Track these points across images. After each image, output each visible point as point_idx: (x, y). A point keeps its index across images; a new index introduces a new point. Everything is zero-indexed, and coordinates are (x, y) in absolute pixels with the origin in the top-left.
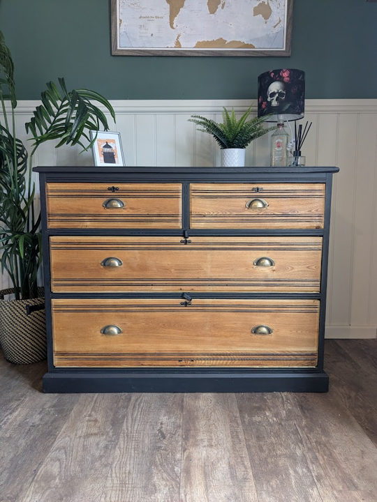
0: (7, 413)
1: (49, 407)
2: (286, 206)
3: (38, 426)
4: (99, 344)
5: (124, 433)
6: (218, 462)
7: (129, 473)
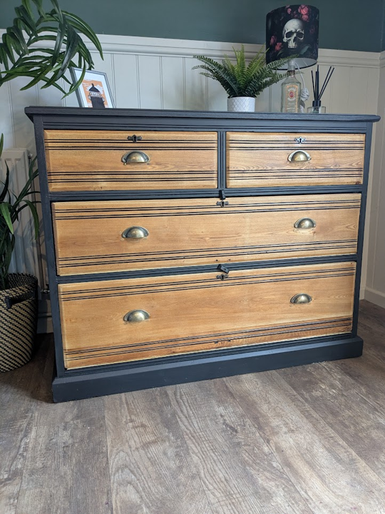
0: (20, 437)
1: (72, 420)
2: (328, 158)
3: (73, 445)
4: (122, 334)
5: (187, 434)
6: (312, 447)
7: (226, 480)
